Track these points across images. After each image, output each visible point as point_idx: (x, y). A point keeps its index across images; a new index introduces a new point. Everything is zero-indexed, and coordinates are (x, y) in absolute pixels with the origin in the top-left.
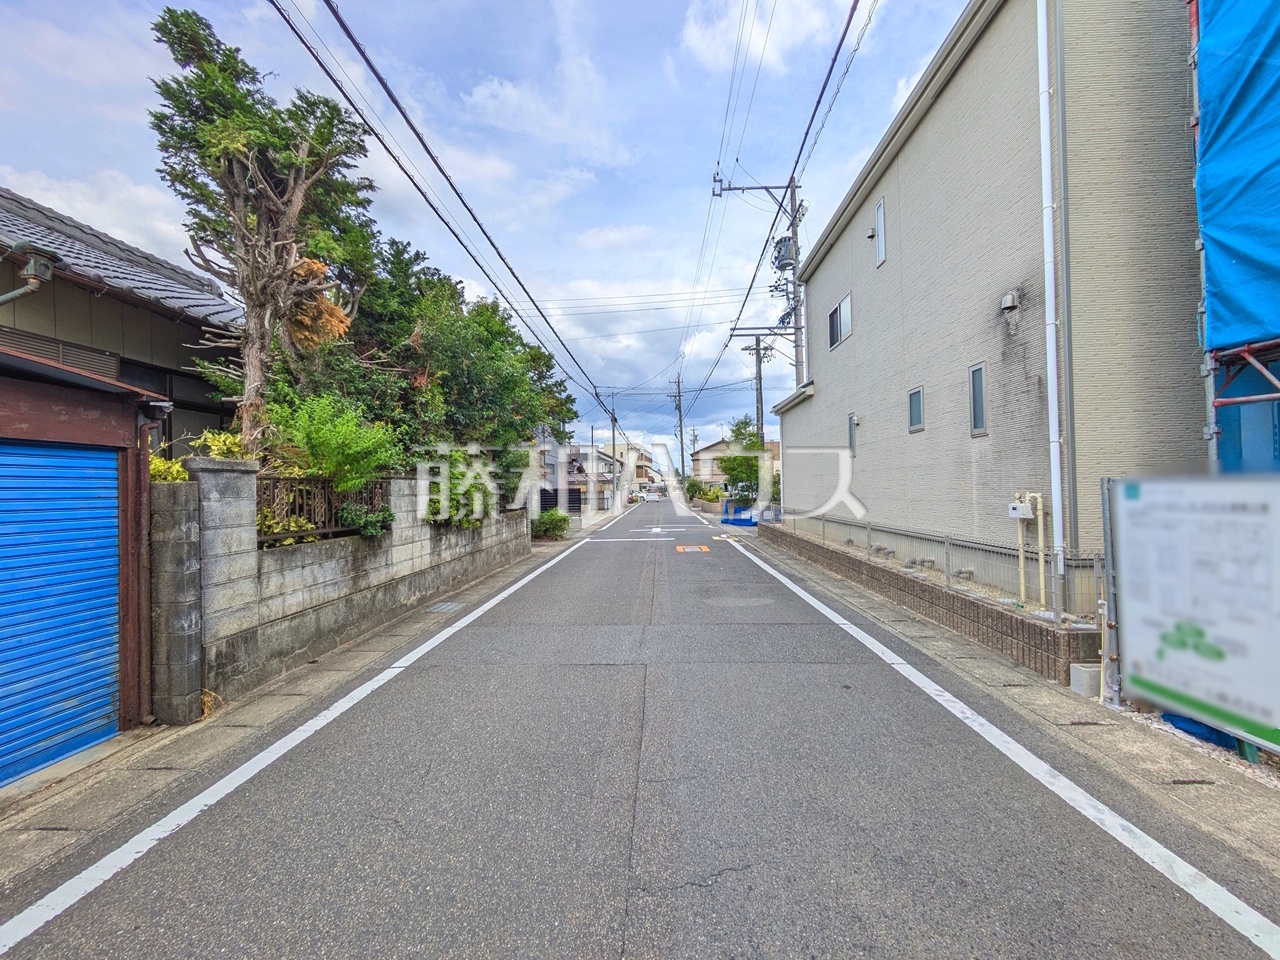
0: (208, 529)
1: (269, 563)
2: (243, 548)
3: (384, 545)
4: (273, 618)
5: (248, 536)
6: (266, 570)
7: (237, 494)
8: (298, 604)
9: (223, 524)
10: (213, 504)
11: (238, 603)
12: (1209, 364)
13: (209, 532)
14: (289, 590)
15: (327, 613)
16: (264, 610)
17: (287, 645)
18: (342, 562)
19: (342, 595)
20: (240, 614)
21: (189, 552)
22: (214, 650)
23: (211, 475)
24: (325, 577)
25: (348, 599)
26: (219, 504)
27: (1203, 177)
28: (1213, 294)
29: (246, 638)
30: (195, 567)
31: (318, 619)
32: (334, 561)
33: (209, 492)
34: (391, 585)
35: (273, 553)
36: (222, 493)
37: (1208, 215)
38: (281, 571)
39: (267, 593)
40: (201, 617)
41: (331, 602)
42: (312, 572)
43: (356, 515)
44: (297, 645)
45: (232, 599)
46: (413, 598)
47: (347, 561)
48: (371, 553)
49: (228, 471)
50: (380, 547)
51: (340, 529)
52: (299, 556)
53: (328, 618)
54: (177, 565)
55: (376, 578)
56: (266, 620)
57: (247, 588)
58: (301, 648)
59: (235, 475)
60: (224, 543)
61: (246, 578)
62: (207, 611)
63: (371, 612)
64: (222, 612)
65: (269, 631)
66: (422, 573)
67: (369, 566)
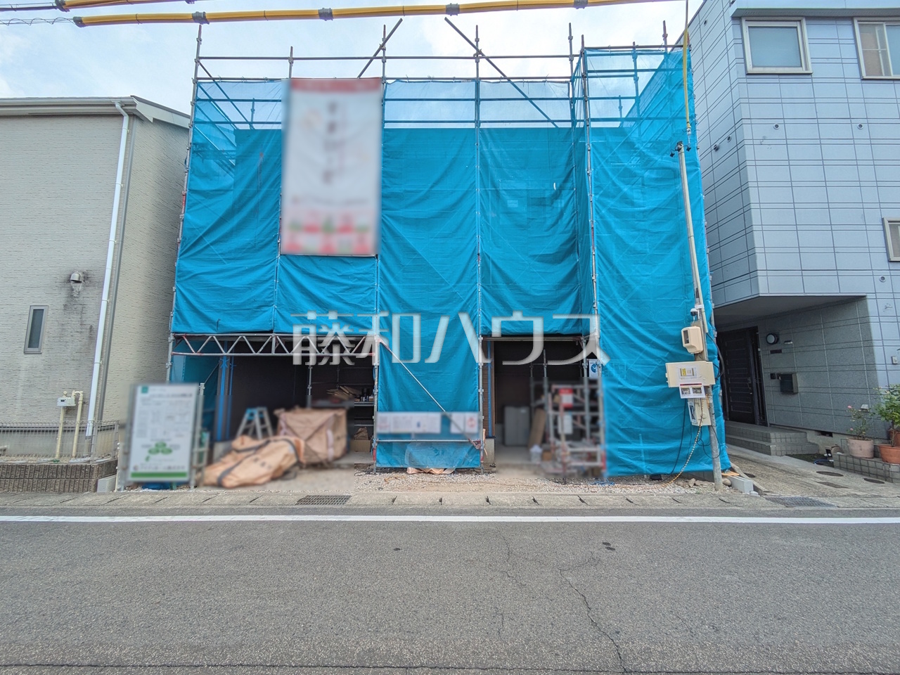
12: (171, 338)
27: (179, 264)
28: (177, 311)
37: (179, 280)
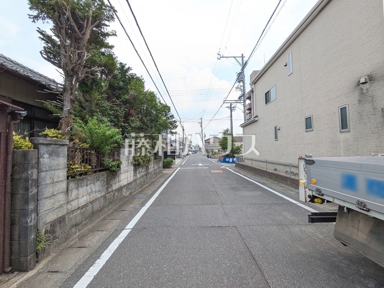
0: (43, 171)
1: (72, 185)
2: (60, 179)
3: (118, 174)
4: (73, 209)
5: (62, 174)
6: (71, 188)
7: (58, 155)
8: (84, 202)
9: (51, 169)
10: (45, 160)
11: (57, 205)
13: (43, 173)
14: (81, 196)
15: (96, 204)
16: (69, 207)
17: (79, 221)
18: (103, 182)
19: (102, 195)
20: (58, 210)
21: (32, 184)
22: (44, 230)
23: (45, 147)
24: (96, 189)
25: (104, 197)
26: (48, 160)
29: (60, 221)
30: (35, 191)
31: (93, 207)
32: (99, 181)
33: (44, 154)
34: (120, 189)
35: (74, 181)
36: (51, 155)
38: (77, 188)
39: (71, 198)
40: (38, 215)
41: (97, 199)
42: (91, 187)
43: (108, 163)
44: (84, 220)
45: (54, 203)
46: (128, 193)
47: (104, 181)
48: (113, 177)
49: (53, 144)
50: (116, 174)
51: (102, 168)
52: (85, 181)
53: (96, 206)
54: (25, 191)
55: (115, 187)
56: (70, 211)
57: (62, 198)
58: (85, 221)
59: (57, 146)
60: (51, 178)
61: (61, 193)
62: (41, 211)
63: (113, 201)
64: (48, 211)
65: (71, 216)
66: (131, 183)
67: (112, 182)
